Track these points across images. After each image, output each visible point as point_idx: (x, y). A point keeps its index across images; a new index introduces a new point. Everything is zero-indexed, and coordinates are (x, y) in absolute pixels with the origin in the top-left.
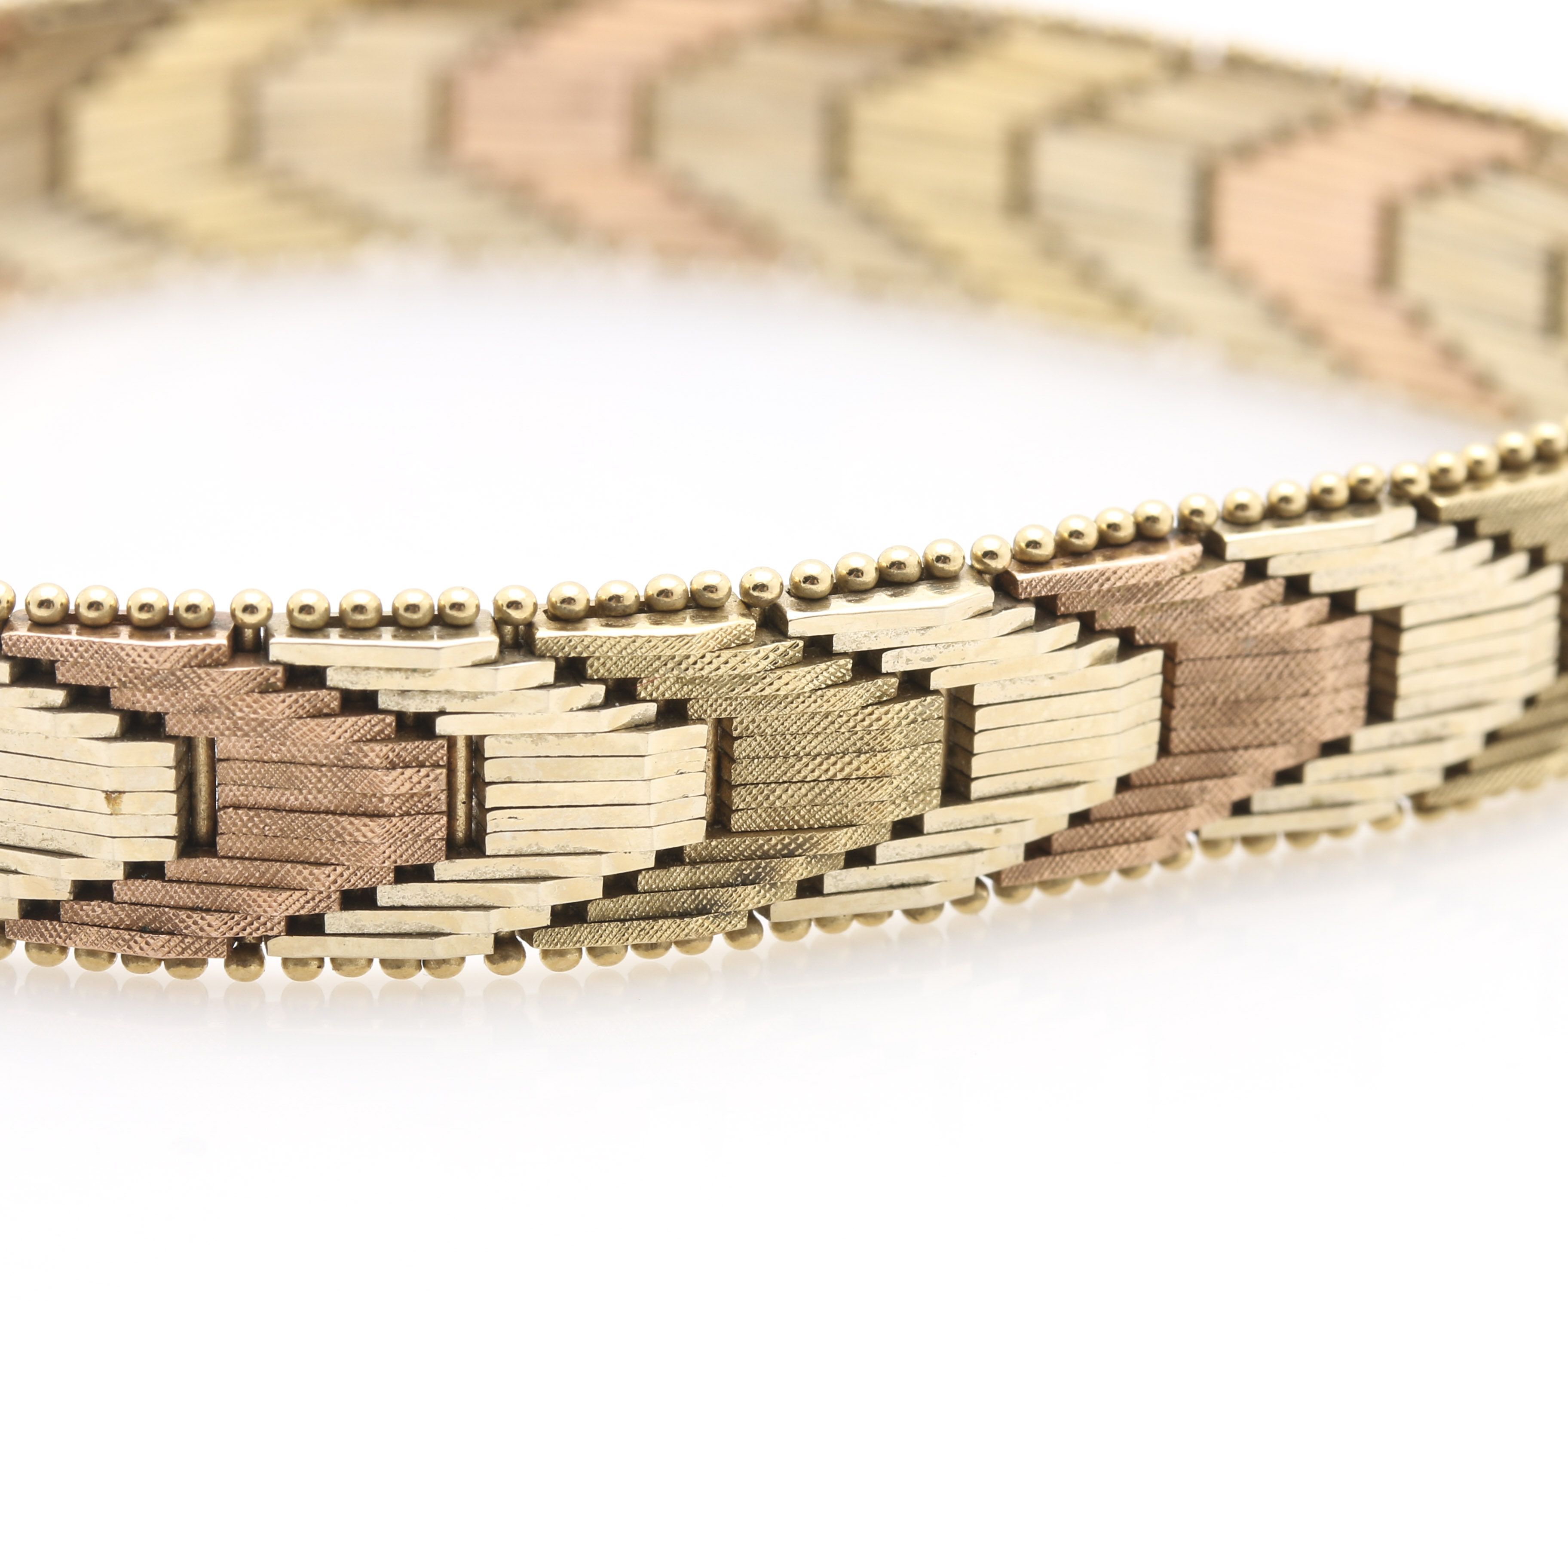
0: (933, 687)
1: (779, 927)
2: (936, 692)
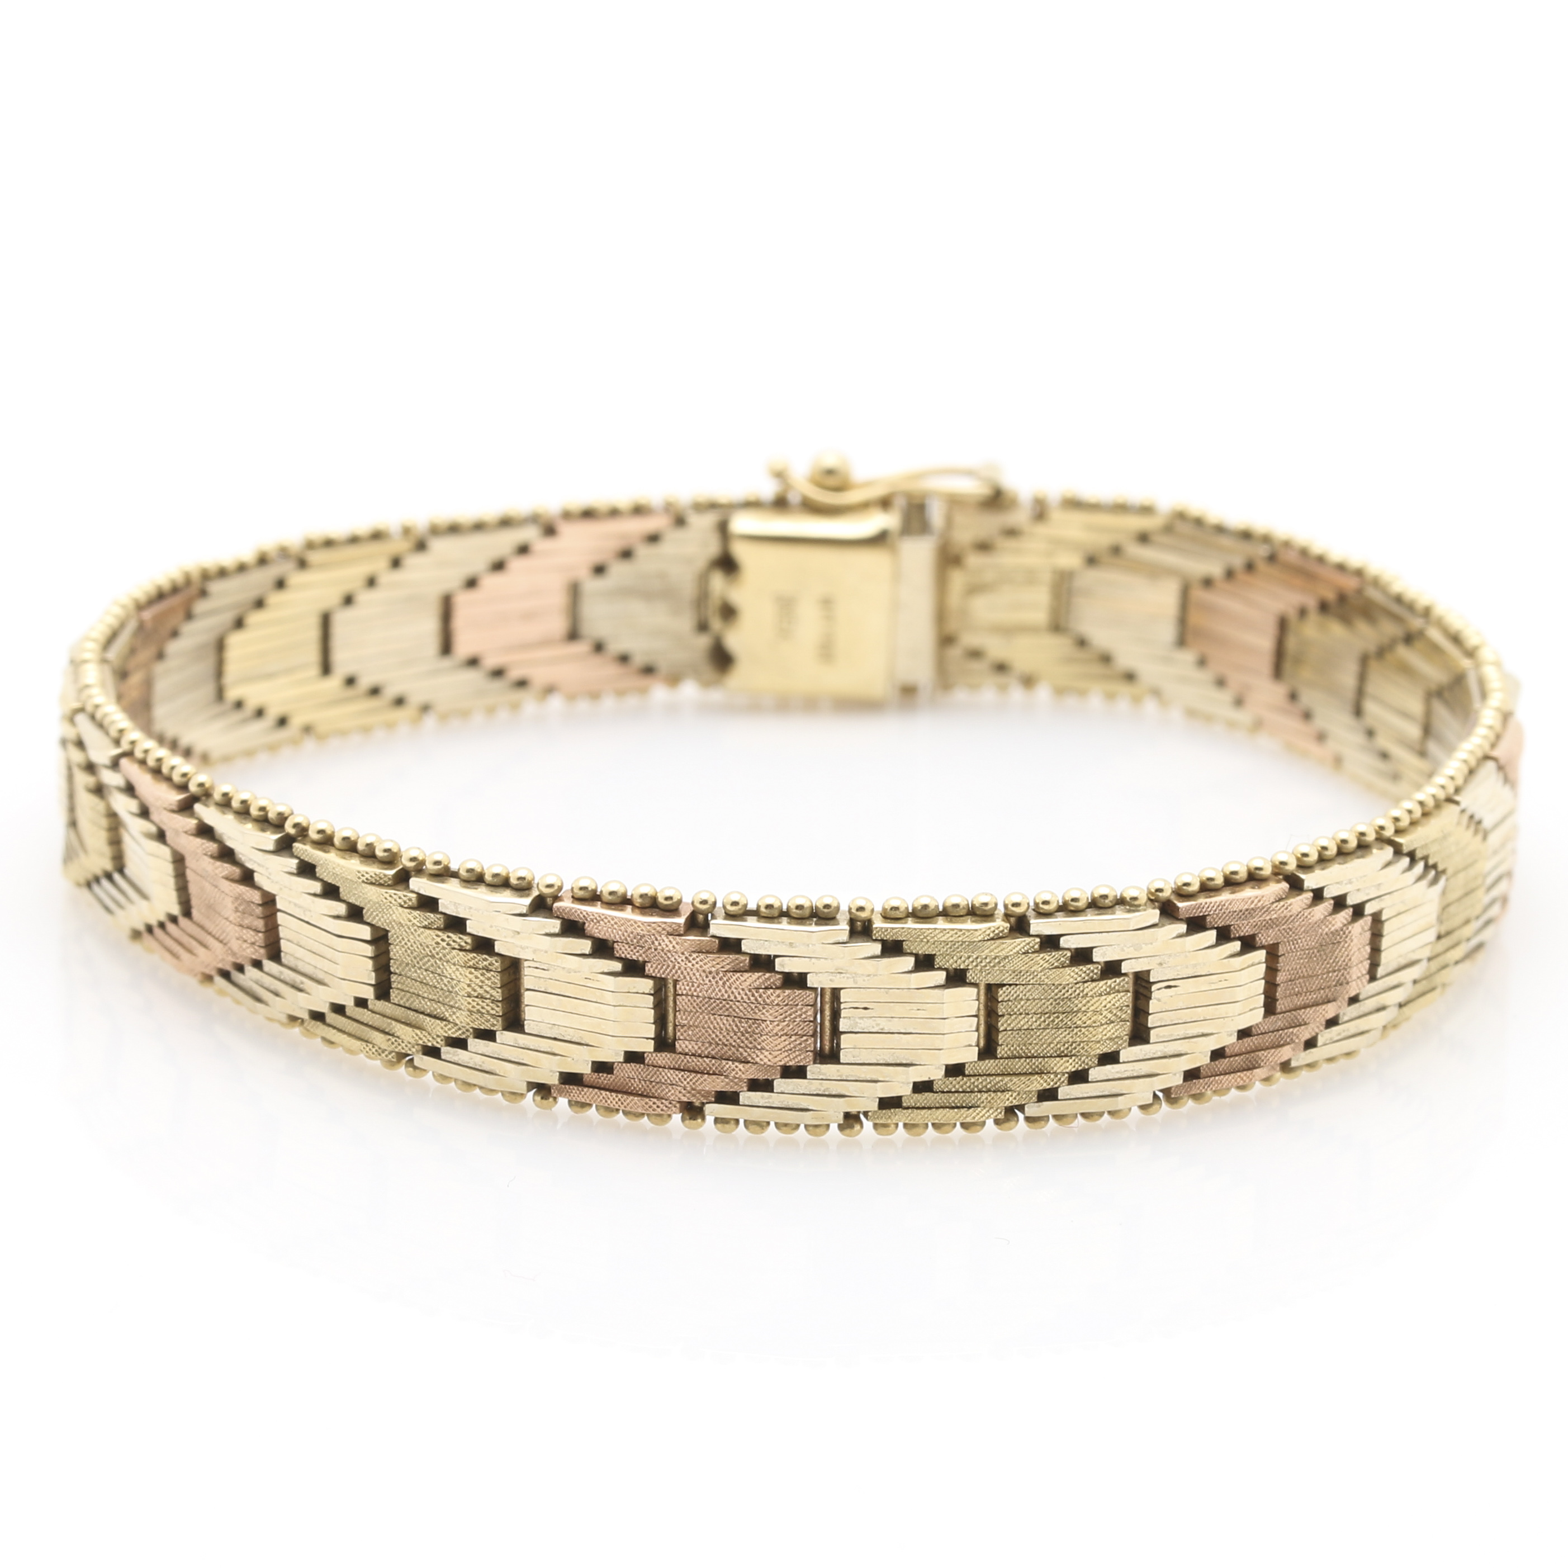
0: (1123, 971)
1: (1029, 1119)
2: (1125, 975)
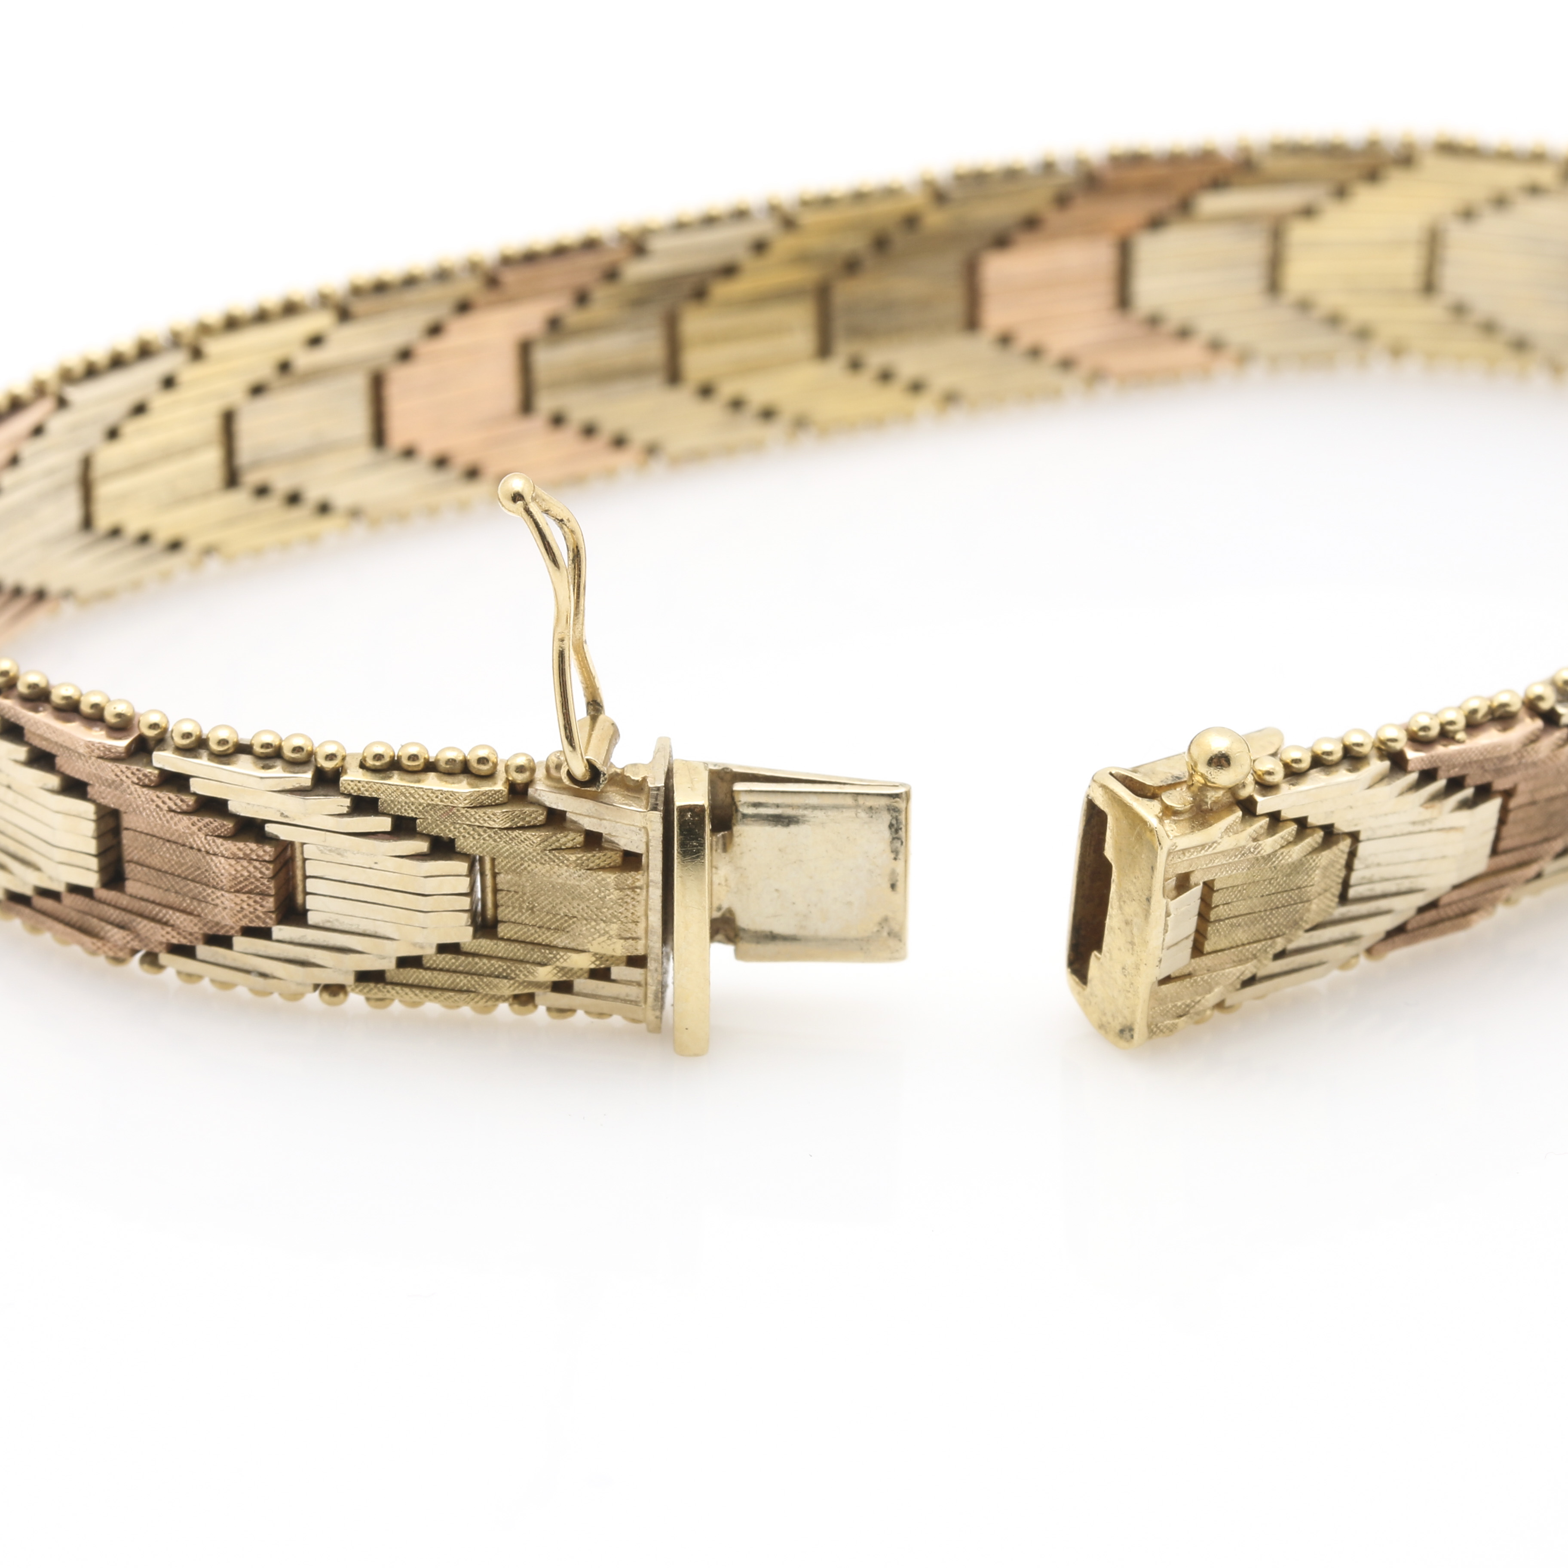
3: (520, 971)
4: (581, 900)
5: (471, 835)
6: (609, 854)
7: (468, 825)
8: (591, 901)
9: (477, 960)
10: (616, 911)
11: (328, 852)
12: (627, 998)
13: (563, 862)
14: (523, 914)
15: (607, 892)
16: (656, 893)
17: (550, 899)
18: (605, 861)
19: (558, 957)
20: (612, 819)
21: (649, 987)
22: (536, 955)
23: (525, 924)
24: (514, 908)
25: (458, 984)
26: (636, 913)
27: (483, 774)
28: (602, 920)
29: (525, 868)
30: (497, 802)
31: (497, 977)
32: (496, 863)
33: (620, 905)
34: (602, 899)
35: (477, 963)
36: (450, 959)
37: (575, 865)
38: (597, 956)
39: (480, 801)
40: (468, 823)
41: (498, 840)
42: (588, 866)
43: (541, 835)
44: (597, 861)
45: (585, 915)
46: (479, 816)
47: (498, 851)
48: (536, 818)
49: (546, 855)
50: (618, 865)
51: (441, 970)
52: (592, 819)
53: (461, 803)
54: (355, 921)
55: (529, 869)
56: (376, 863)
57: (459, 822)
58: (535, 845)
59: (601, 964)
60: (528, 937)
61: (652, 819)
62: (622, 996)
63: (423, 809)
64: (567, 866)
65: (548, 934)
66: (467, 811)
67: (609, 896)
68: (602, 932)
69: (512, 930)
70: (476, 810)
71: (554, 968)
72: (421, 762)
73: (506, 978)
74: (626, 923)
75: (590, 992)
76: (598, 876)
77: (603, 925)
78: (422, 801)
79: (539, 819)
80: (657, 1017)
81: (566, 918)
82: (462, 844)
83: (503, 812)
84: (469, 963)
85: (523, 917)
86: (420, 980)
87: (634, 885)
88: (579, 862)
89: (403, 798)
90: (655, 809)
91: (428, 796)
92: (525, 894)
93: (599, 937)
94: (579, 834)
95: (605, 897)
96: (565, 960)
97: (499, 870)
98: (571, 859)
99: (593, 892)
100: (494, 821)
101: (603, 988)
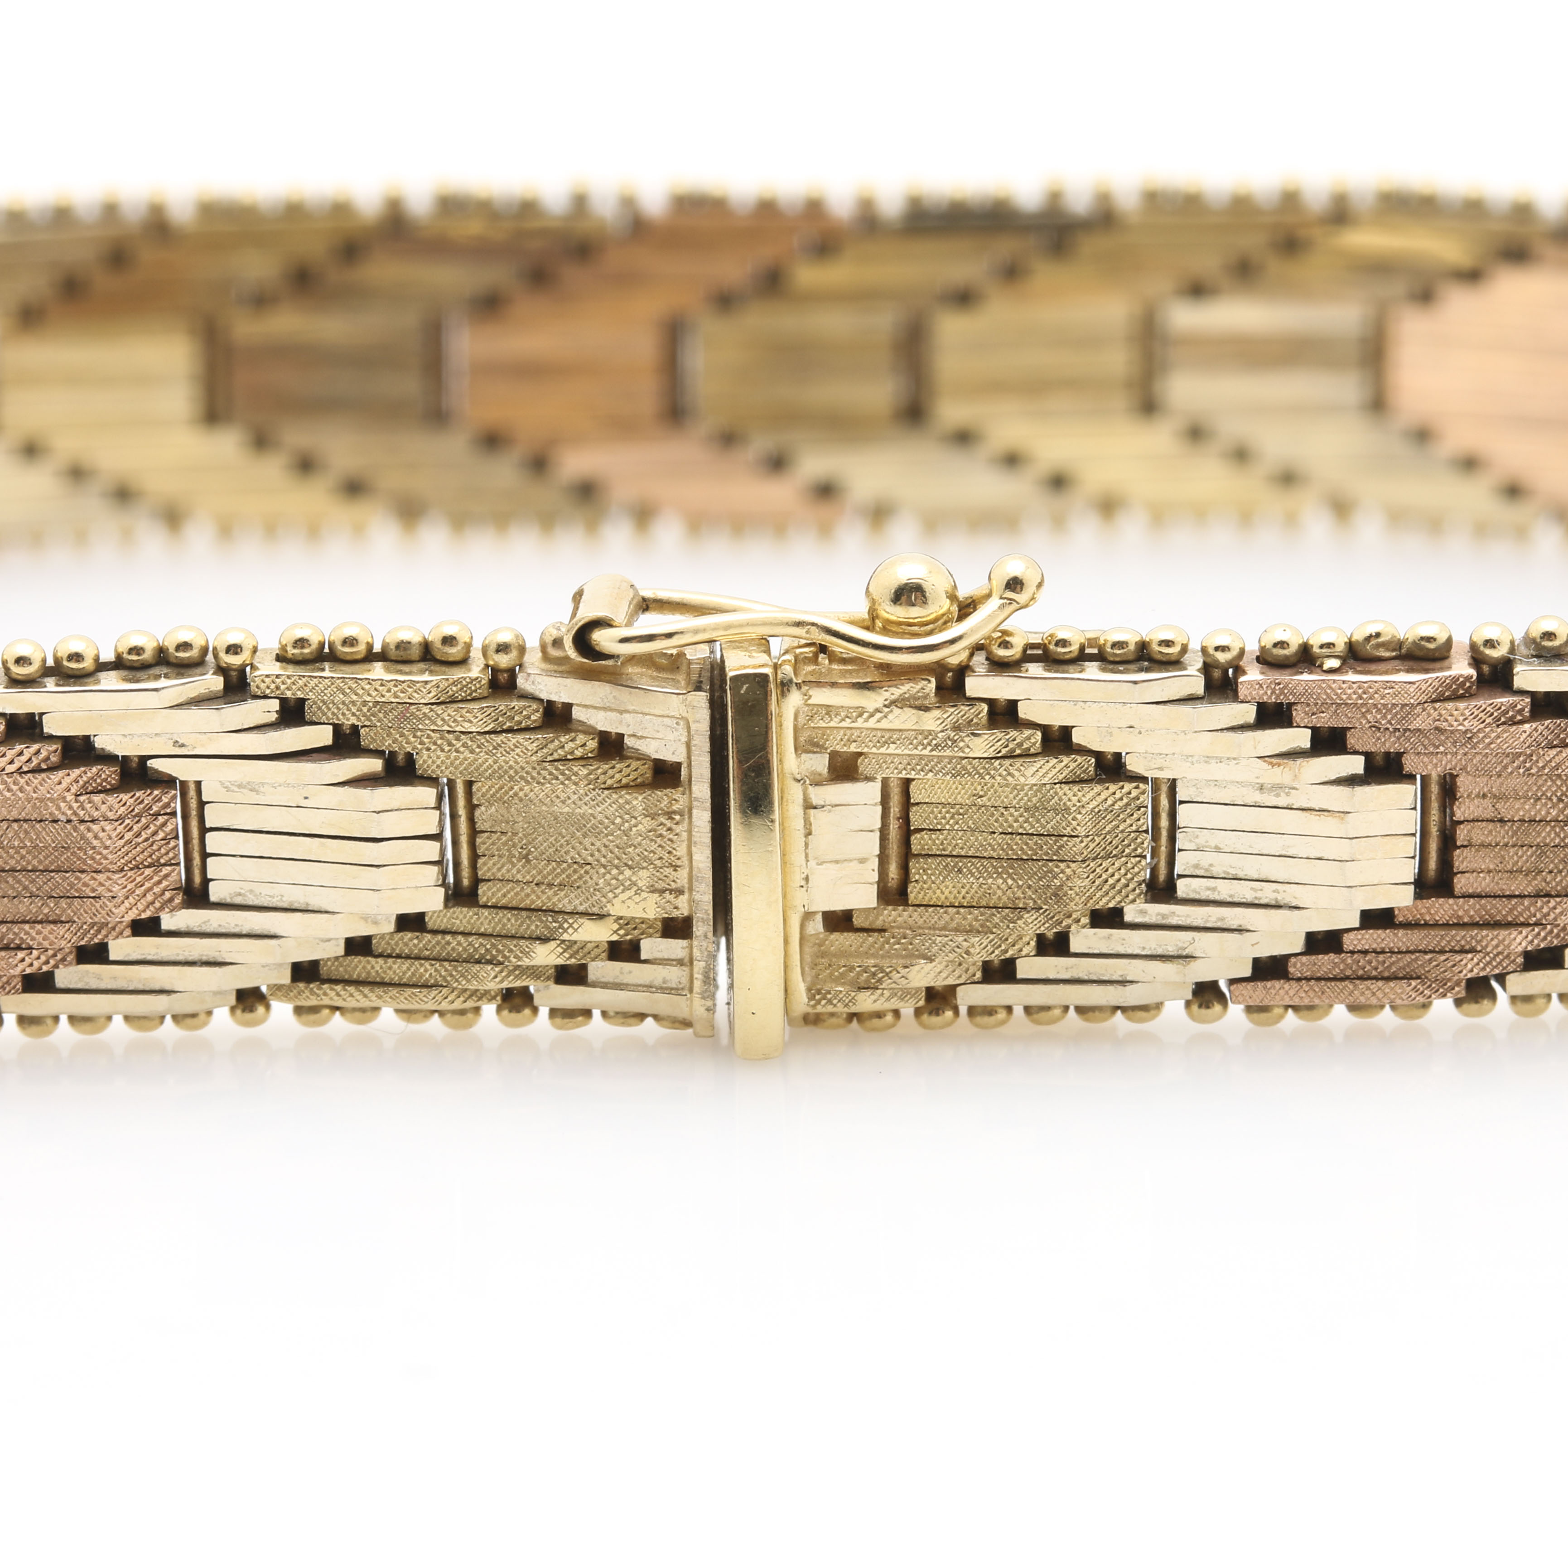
3: (511, 951)
4: (596, 837)
5: (439, 746)
6: (635, 764)
7: (433, 731)
8: (611, 838)
9: (448, 937)
10: (646, 850)
11: (236, 789)
12: (664, 985)
13: (569, 779)
14: (514, 865)
15: (633, 821)
16: (703, 818)
17: (552, 839)
18: (629, 775)
19: (566, 925)
20: (637, 709)
21: (695, 963)
22: (535, 926)
23: (518, 881)
24: (500, 856)
25: (421, 976)
26: (674, 852)
27: (451, 659)
28: (626, 865)
29: (516, 794)
30: (474, 694)
31: (478, 962)
32: (474, 788)
33: (652, 840)
34: (626, 833)
35: (448, 943)
36: (411, 940)
37: (587, 782)
38: (621, 921)
39: (451, 693)
40: (432, 727)
41: (478, 750)
42: (605, 783)
43: (538, 739)
44: (618, 776)
45: (603, 860)
46: (449, 715)
47: (477, 769)
48: (529, 718)
49: (545, 769)
50: (647, 782)
51: (399, 956)
52: (609, 713)
53: (423, 698)
54: (277, 890)
55: (521, 794)
56: (306, 798)
57: (420, 727)
58: (530, 754)
59: (627, 935)
60: (523, 900)
61: (695, 704)
62: (658, 982)
63: (368, 711)
64: (576, 784)
65: (550, 893)
66: (432, 710)
67: (635, 826)
68: (628, 883)
69: (498, 890)
70: (443, 707)
71: (559, 945)
72: (361, 648)
73: (489, 962)
74: (661, 868)
75: (611, 980)
76: (621, 797)
77: (628, 873)
78: (369, 699)
79: (533, 718)
80: (708, 1010)
81: (575, 866)
82: (425, 762)
83: (483, 708)
84: (438, 943)
85: (514, 871)
86: (369, 973)
87: (670, 810)
88: (592, 776)
89: (341, 696)
90: (698, 688)
91: (376, 689)
92: (515, 834)
93: (623, 892)
94: (592, 736)
95: (631, 830)
96: (576, 930)
97: (478, 800)
98: (581, 773)
99: (614, 823)
100: (470, 722)
101: (630, 972)
